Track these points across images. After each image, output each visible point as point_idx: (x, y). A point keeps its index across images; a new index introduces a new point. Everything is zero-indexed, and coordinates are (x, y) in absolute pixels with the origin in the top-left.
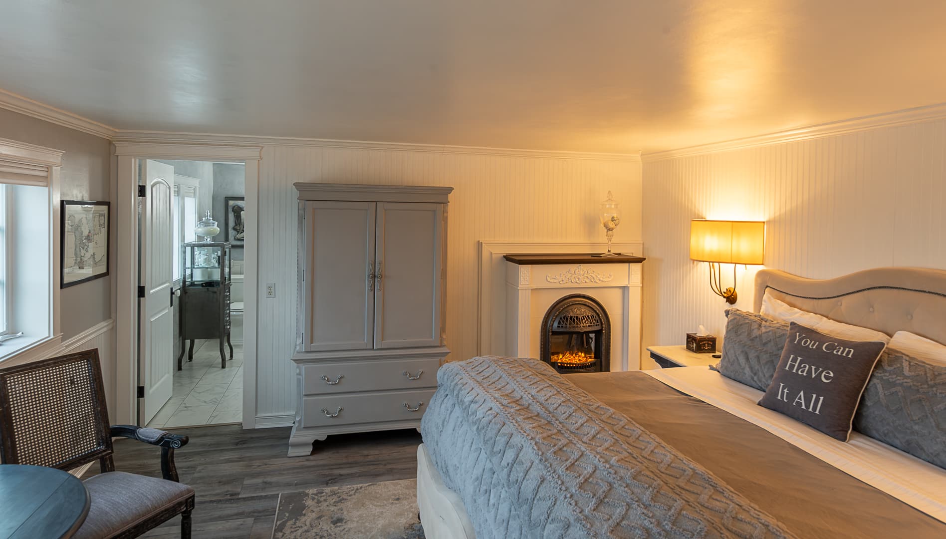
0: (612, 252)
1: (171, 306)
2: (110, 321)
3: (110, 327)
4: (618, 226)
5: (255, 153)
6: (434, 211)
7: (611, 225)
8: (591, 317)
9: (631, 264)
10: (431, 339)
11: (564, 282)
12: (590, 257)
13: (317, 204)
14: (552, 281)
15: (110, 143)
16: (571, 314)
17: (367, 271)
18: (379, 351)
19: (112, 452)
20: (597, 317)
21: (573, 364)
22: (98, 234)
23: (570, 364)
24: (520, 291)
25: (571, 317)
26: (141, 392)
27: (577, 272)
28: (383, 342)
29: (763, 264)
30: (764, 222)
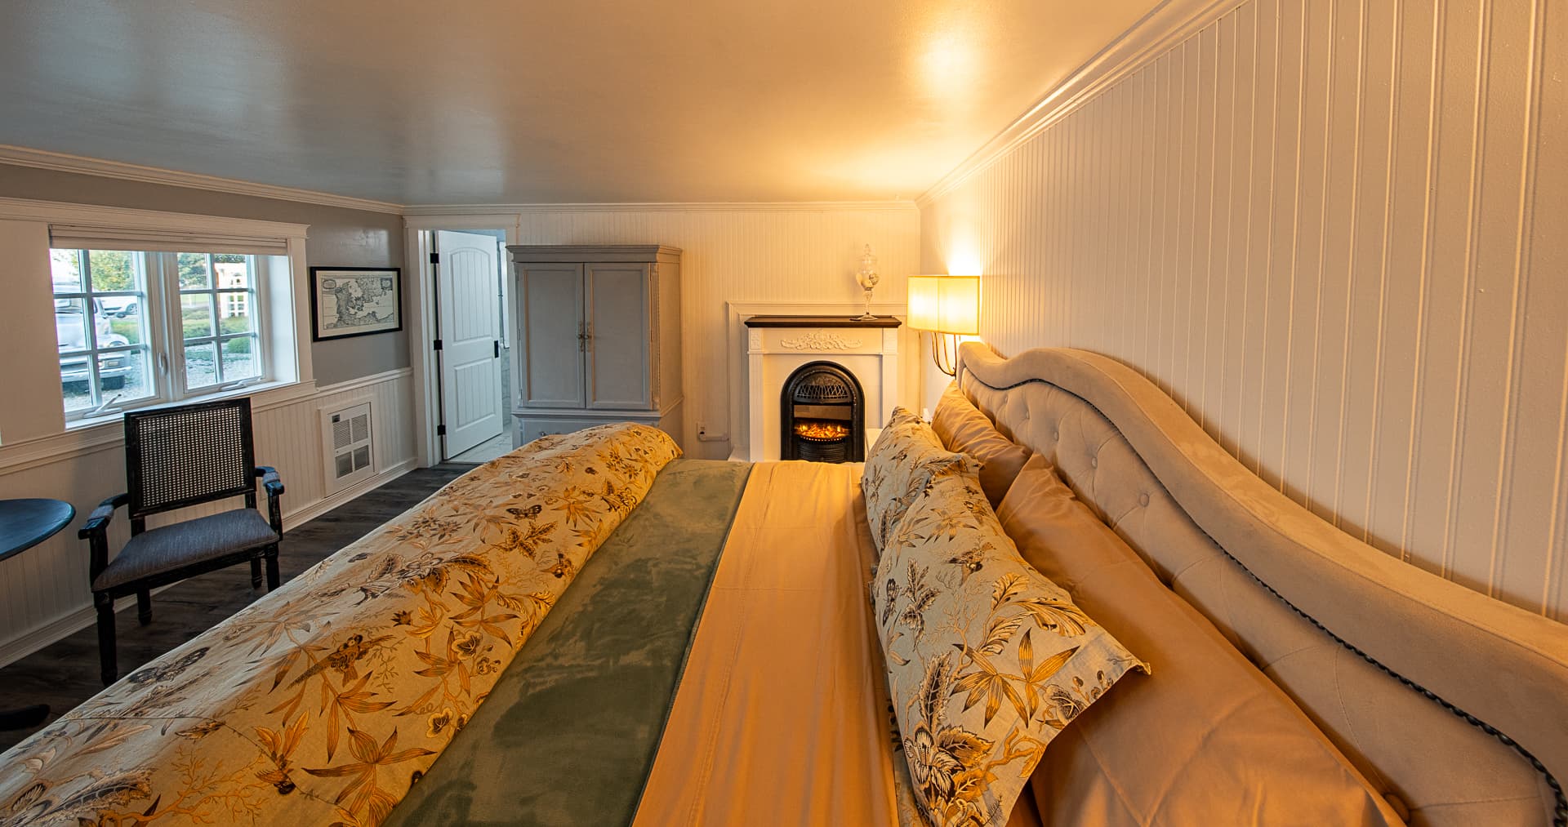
0: (871, 314)
1: (497, 356)
2: (408, 369)
3: (409, 373)
4: (877, 285)
5: (513, 220)
6: (641, 271)
7: (868, 284)
8: (837, 388)
9: (885, 329)
10: (641, 403)
11: (802, 347)
12: (848, 321)
13: (527, 266)
14: (788, 345)
15: (401, 218)
16: (814, 384)
17: (577, 333)
18: (591, 412)
19: (255, 490)
20: (846, 389)
21: (818, 439)
22: (381, 295)
23: (814, 438)
24: (750, 356)
25: (812, 387)
26: (442, 430)
27: (817, 337)
28: (596, 402)
29: (978, 334)
30: (979, 277)
